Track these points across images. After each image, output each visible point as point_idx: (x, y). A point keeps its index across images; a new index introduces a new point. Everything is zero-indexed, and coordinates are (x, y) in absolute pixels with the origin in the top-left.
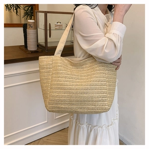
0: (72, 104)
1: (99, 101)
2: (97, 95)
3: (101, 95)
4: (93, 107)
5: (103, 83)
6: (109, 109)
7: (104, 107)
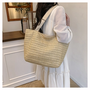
0: (39, 60)
1: (55, 61)
2: (54, 57)
3: (56, 58)
4: (51, 63)
5: (59, 51)
6: (59, 66)
7: (56, 65)
